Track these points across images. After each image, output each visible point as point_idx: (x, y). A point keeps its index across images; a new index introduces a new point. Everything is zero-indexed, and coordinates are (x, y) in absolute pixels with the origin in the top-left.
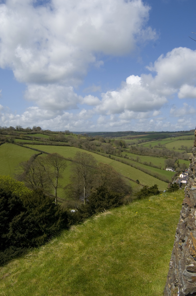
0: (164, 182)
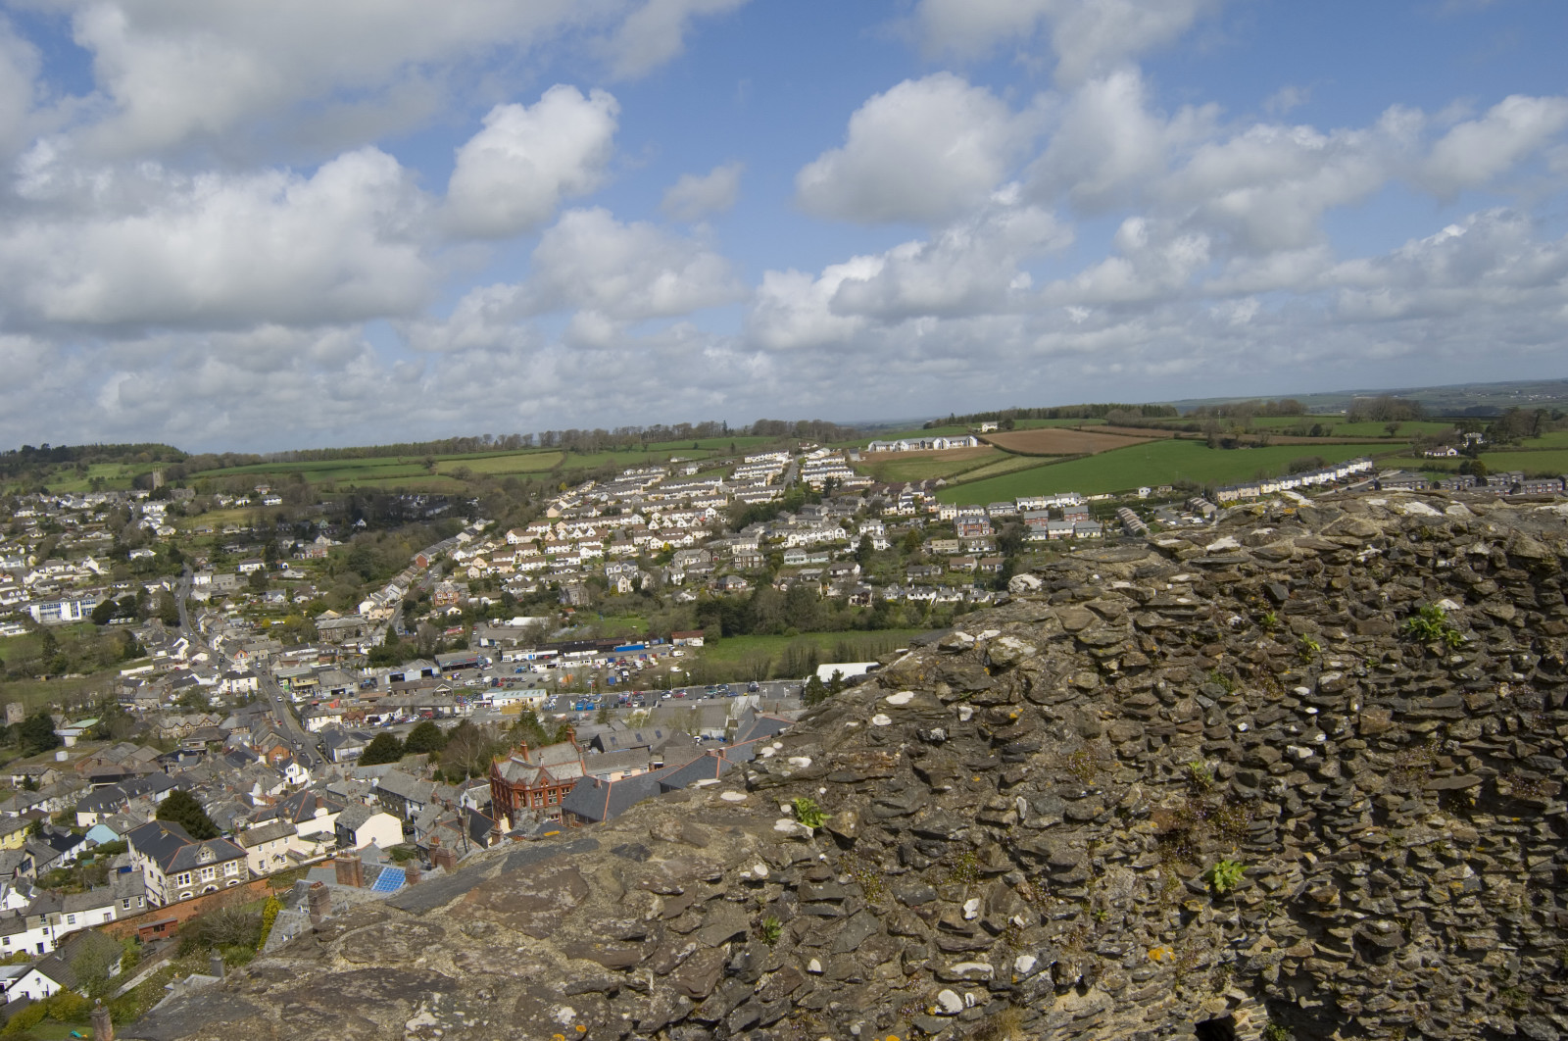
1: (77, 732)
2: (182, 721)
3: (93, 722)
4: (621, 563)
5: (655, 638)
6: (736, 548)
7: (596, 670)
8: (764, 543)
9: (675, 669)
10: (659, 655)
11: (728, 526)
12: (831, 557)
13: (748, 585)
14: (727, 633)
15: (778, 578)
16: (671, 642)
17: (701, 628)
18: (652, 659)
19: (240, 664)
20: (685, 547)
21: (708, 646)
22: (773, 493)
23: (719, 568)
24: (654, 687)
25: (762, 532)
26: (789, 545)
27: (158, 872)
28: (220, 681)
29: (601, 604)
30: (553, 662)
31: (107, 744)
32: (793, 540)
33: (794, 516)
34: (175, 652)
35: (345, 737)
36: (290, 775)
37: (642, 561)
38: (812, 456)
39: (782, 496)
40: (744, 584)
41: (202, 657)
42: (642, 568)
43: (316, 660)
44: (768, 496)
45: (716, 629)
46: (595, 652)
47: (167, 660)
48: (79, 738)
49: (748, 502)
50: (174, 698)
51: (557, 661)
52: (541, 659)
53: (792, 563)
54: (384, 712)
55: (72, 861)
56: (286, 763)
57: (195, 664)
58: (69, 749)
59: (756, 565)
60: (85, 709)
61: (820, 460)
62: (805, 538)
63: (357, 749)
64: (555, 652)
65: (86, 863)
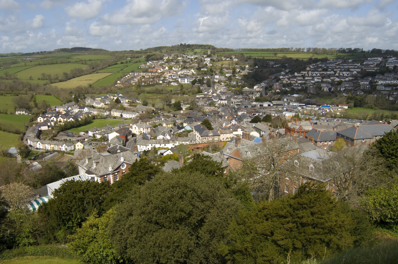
0: (12, 134)
1: (185, 107)
2: (209, 108)
3: (189, 106)
4: (326, 84)
5: (333, 105)
6: (362, 83)
7: (315, 111)
8: (371, 82)
9: (338, 113)
10: (334, 109)
11: (360, 77)
12: (392, 89)
13: (364, 94)
14: (355, 106)
15: (374, 93)
16: (338, 106)
17: (348, 104)
18: (332, 110)
19: (224, 97)
20: (346, 81)
21: (349, 109)
22: (376, 69)
23: (356, 88)
24: (332, 117)
25: (370, 79)
26: (379, 84)
27: (199, 136)
28: (218, 101)
29: (319, 94)
30: (303, 107)
31: (192, 111)
32: (380, 82)
33: (382, 76)
34: (209, 93)
35: (247, 116)
36: (232, 123)
37: (333, 83)
38: (390, 59)
39: (378, 70)
40: (363, 93)
41: (215, 94)
42: (332, 85)
43: (242, 99)
44: (374, 69)
45: (352, 104)
46: (316, 106)
47: (207, 94)
48: (186, 109)
49: (367, 70)
50: (207, 103)
51: (305, 107)
52: (300, 106)
53: (379, 89)
54: (257, 113)
55: (181, 132)
56: (232, 120)
57: (213, 96)
58: (183, 111)
59: (367, 89)
60: (188, 103)
61: (393, 60)
62: (385, 82)
63: (250, 120)
64: (304, 104)
65: (184, 133)
